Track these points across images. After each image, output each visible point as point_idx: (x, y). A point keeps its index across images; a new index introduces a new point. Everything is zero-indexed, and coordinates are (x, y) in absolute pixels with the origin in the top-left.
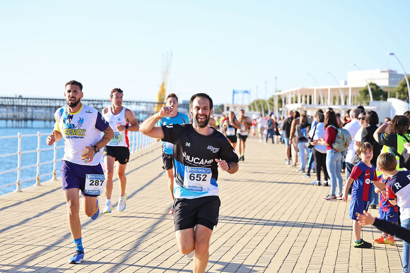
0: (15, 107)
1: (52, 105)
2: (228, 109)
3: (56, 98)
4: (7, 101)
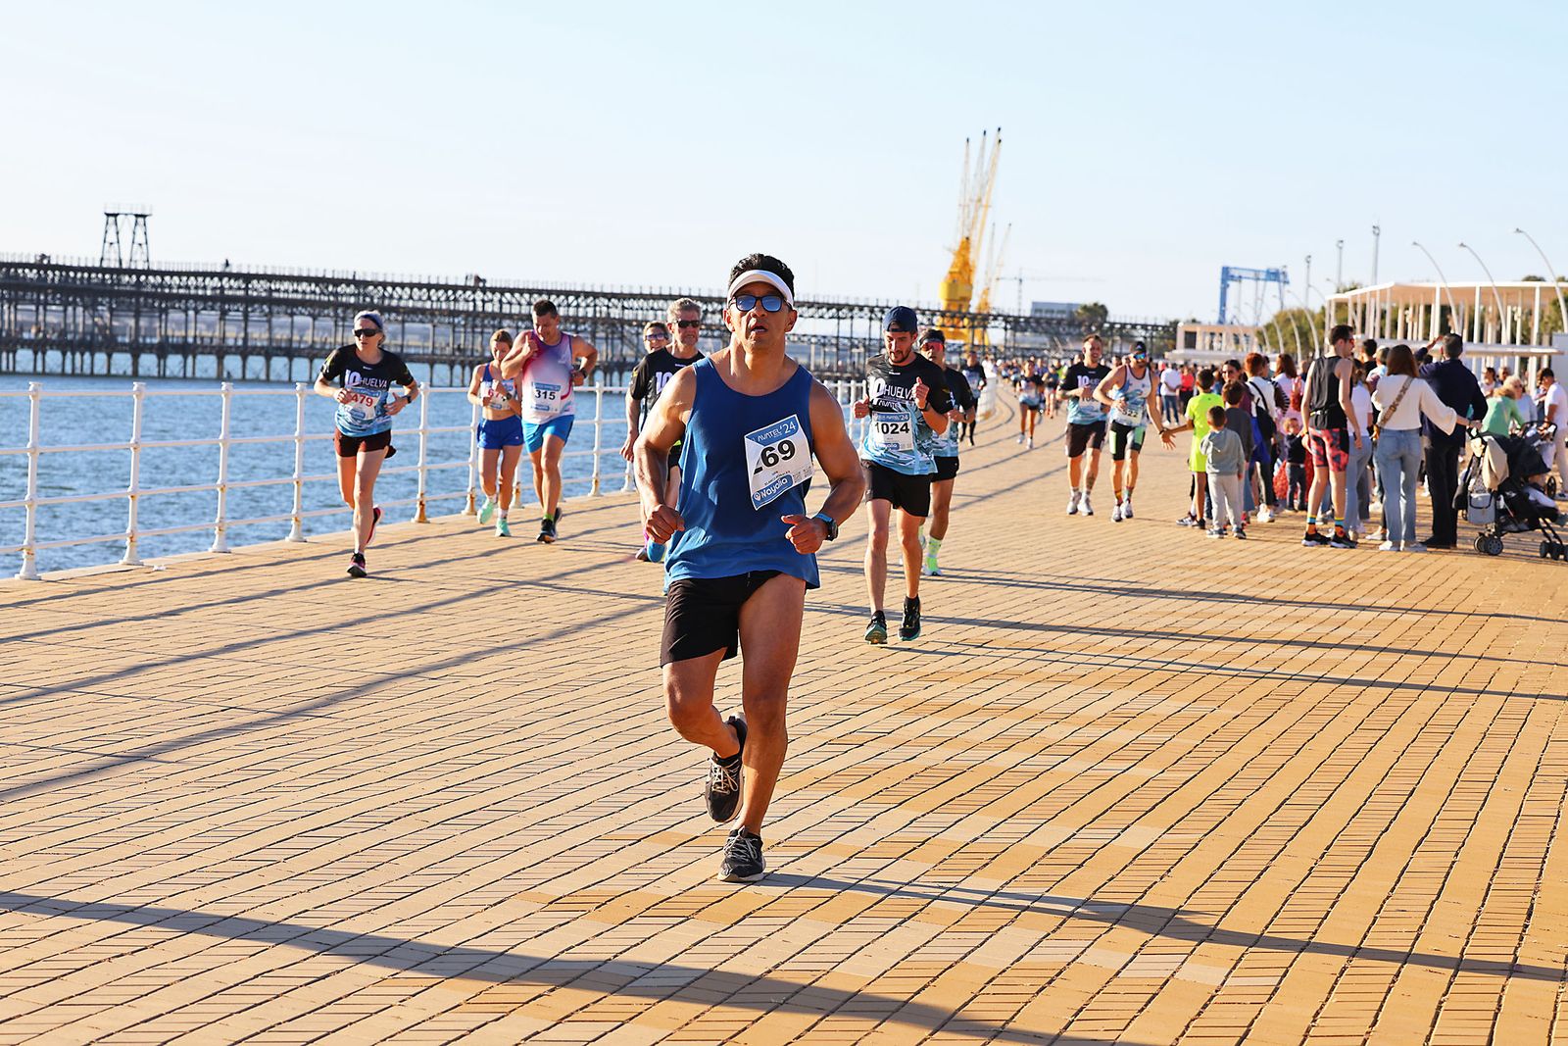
0: (461, 320)
1: (581, 312)
2: (1191, 340)
4: (434, 298)
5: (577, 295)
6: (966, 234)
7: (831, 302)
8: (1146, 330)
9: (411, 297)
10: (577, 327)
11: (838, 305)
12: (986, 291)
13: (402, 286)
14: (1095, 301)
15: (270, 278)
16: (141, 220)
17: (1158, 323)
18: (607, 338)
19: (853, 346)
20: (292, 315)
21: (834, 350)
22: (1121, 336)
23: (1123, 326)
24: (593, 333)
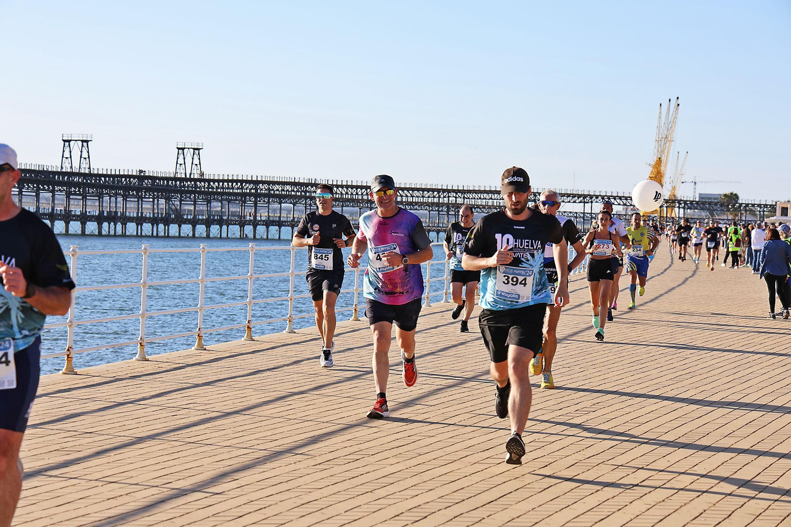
1: (441, 201)
2: (785, 212)
3: (450, 188)
4: (360, 193)
5: (438, 191)
6: (660, 157)
7: (580, 193)
8: (761, 207)
9: (347, 193)
10: (439, 208)
11: (584, 195)
12: (674, 188)
13: (342, 186)
14: (731, 192)
15: (269, 183)
16: (197, 152)
17: (767, 203)
18: (455, 215)
19: (592, 218)
20: (280, 203)
21: (582, 220)
22: (746, 211)
23: (747, 205)
24: (448, 211)
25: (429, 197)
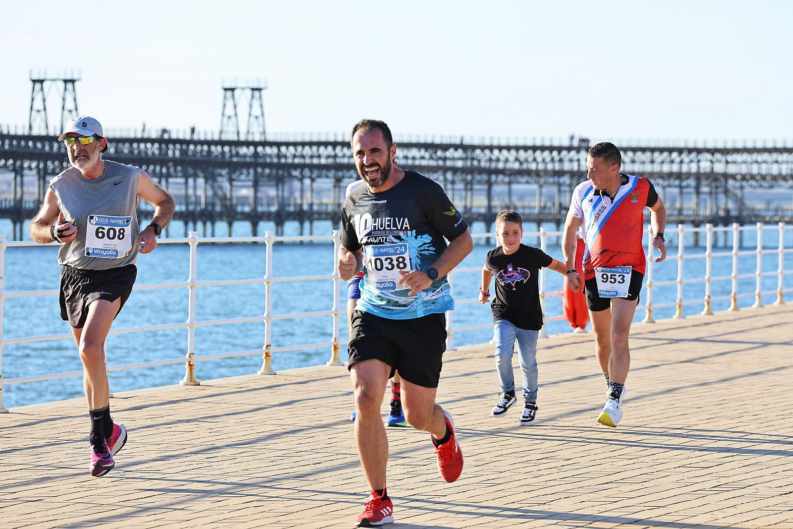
0: (566, 179)
1: (685, 168)
3: (700, 145)
16: (256, 93)
18: (711, 193)
24: (697, 188)
25: (663, 162)
